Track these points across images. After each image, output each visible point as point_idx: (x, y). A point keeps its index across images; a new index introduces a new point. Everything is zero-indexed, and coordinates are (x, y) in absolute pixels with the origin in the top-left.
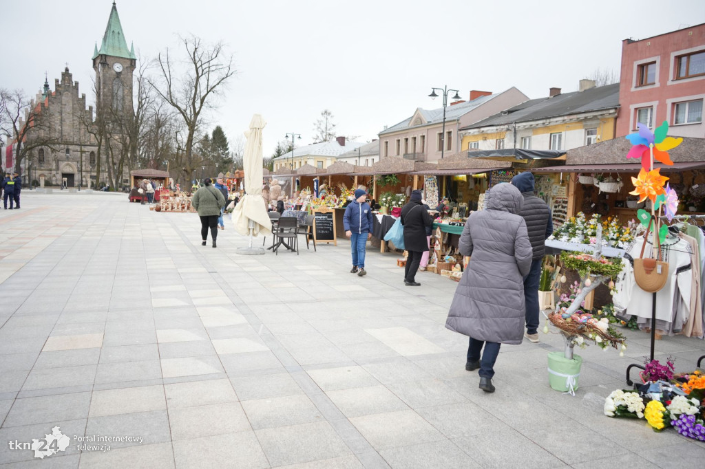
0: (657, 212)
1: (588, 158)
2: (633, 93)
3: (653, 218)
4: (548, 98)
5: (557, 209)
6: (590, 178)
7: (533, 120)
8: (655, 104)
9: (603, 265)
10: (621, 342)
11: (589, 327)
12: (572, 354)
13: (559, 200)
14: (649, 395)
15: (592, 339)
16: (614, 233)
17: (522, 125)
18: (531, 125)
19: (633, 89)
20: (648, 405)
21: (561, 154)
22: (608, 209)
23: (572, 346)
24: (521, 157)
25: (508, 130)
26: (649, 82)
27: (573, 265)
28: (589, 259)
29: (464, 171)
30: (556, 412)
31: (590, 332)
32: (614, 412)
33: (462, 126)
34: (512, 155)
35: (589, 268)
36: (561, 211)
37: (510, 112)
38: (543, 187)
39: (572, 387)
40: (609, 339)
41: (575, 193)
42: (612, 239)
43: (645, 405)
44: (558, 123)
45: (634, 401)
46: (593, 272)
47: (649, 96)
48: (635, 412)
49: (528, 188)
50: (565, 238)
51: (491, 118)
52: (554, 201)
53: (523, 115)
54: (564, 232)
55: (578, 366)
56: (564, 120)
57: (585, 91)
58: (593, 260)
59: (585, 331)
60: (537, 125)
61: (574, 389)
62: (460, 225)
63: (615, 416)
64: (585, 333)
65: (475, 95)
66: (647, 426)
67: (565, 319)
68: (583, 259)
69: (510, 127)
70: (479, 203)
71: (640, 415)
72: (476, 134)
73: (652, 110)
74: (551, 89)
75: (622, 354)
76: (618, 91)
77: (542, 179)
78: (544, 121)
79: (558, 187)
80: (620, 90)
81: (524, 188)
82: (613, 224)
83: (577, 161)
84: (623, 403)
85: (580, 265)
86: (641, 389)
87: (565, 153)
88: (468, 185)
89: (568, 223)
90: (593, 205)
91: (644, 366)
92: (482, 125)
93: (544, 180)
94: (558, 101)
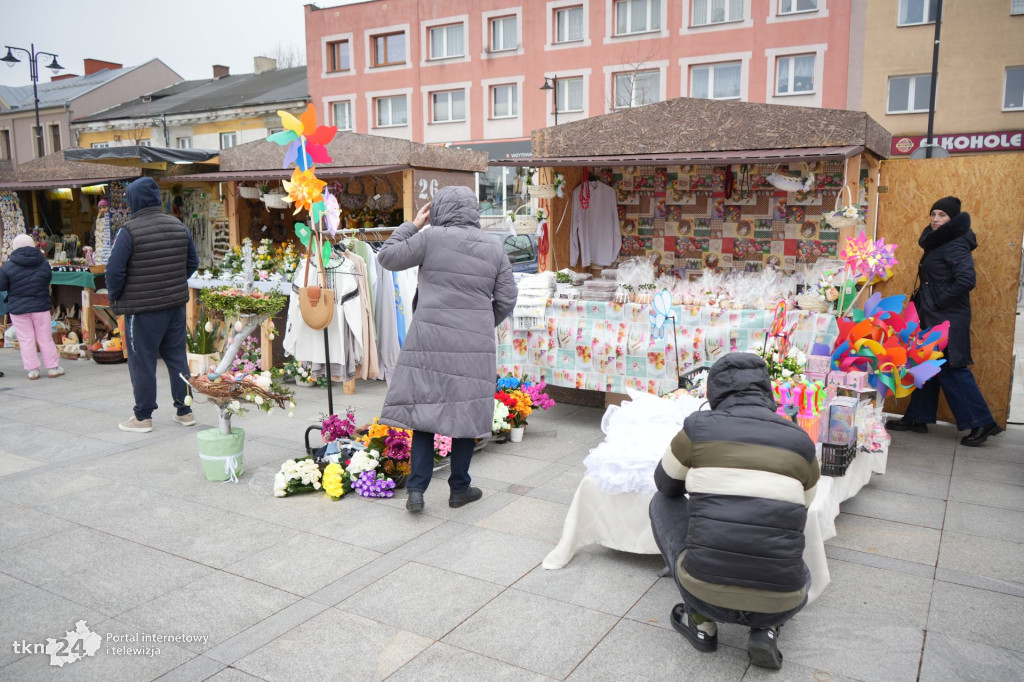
0: (317, 225)
1: (249, 161)
2: (326, 80)
3: (313, 233)
4: (212, 80)
5: (219, 237)
6: (254, 189)
7: (191, 112)
8: (353, 97)
9: (256, 300)
10: (288, 399)
11: (245, 386)
12: (229, 427)
13: (220, 224)
14: (326, 458)
15: (250, 402)
16: (290, 263)
17: (176, 118)
18: (190, 120)
19: (324, 76)
20: (326, 471)
21: (212, 156)
22: (285, 233)
23: (228, 417)
24: (150, 159)
25: (154, 125)
26: (342, 67)
27: (217, 305)
28: (238, 294)
29: (68, 183)
30: (210, 509)
31: (248, 392)
32: (286, 490)
33: (75, 116)
34: (135, 156)
35: (237, 306)
36: (224, 240)
37: (155, 98)
38: (196, 206)
39: (233, 472)
40: (272, 397)
41: (238, 211)
42: (289, 272)
43: (322, 472)
44: (228, 118)
45: (308, 471)
46: (243, 311)
47: (344, 86)
48: (311, 484)
49: (150, 202)
50: (226, 275)
51: (125, 105)
52: (214, 225)
53: (176, 104)
54: (227, 267)
55: (239, 442)
56: (237, 114)
57: (263, 73)
58: (243, 295)
59: (241, 393)
60: (199, 119)
61: (237, 474)
62: (68, 270)
63: (288, 495)
64: (241, 396)
65: (93, 66)
66: (325, 496)
67: (213, 381)
68: (230, 295)
69: (158, 121)
70: (97, 233)
71: (317, 486)
72: (101, 130)
73: (349, 104)
74: (215, 67)
75: (291, 414)
76: (305, 77)
77: (194, 194)
78: (208, 114)
79: (218, 205)
80: (308, 76)
81: (144, 201)
82: (289, 251)
83: (234, 165)
84: (296, 476)
85: (226, 303)
86: (317, 454)
87: (217, 155)
88: (80, 207)
89: (231, 254)
90: (264, 228)
91: (321, 425)
92: (110, 116)
93: (196, 196)
94: (225, 85)
